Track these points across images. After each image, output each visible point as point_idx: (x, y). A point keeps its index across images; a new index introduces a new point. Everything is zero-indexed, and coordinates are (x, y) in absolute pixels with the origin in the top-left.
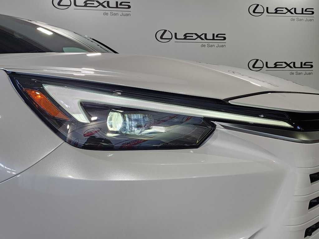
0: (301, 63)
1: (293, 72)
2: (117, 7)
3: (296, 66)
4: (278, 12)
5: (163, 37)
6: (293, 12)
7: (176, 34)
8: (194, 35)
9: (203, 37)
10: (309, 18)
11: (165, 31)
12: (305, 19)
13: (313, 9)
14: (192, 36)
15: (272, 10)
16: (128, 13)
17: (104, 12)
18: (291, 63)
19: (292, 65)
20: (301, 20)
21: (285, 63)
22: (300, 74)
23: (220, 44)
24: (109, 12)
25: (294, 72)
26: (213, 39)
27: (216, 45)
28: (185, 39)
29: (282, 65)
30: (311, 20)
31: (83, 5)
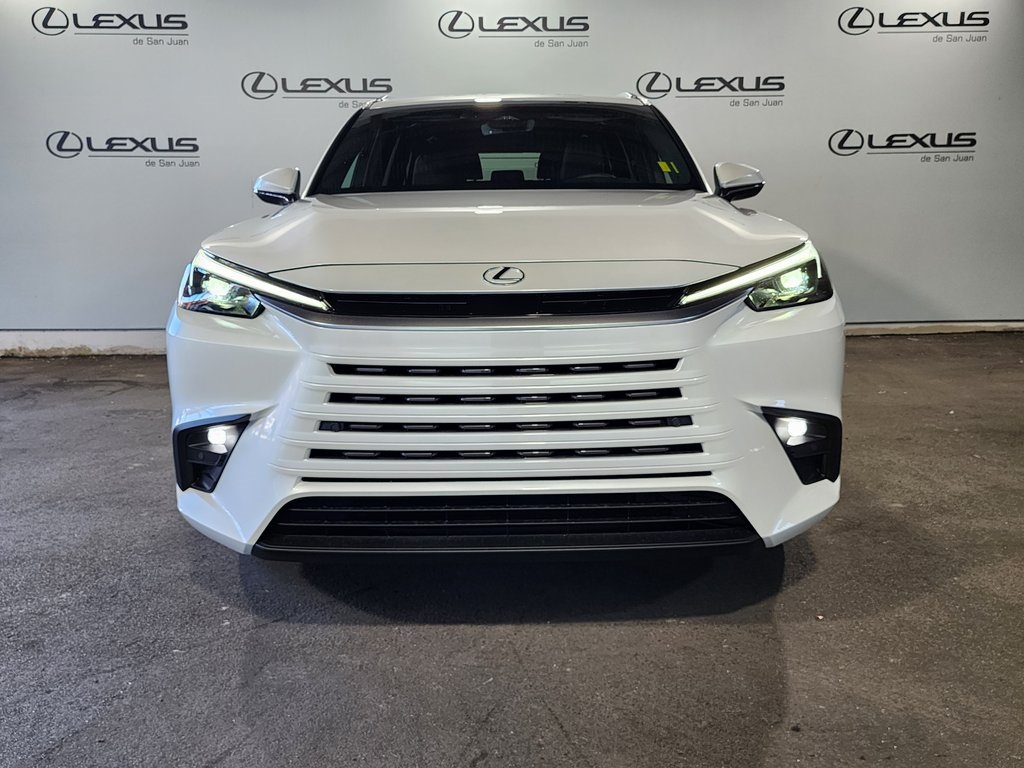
0: (950, 135)
1: (928, 155)
2: (562, 29)
3: (937, 143)
4: (906, 23)
5: (652, 88)
6: (941, 23)
7: (678, 80)
8: (716, 82)
9: (735, 84)
11: (657, 74)
12: (966, 36)
13: (987, 13)
14: (713, 84)
15: (891, 18)
16: (583, 40)
17: (536, 39)
18: (927, 135)
19: (927, 140)
21: (913, 136)
22: (944, 159)
23: (771, 99)
24: (546, 40)
25: (932, 156)
26: (757, 88)
27: (762, 100)
28: (697, 89)
29: (905, 141)
30: (980, 39)
31: (497, 27)
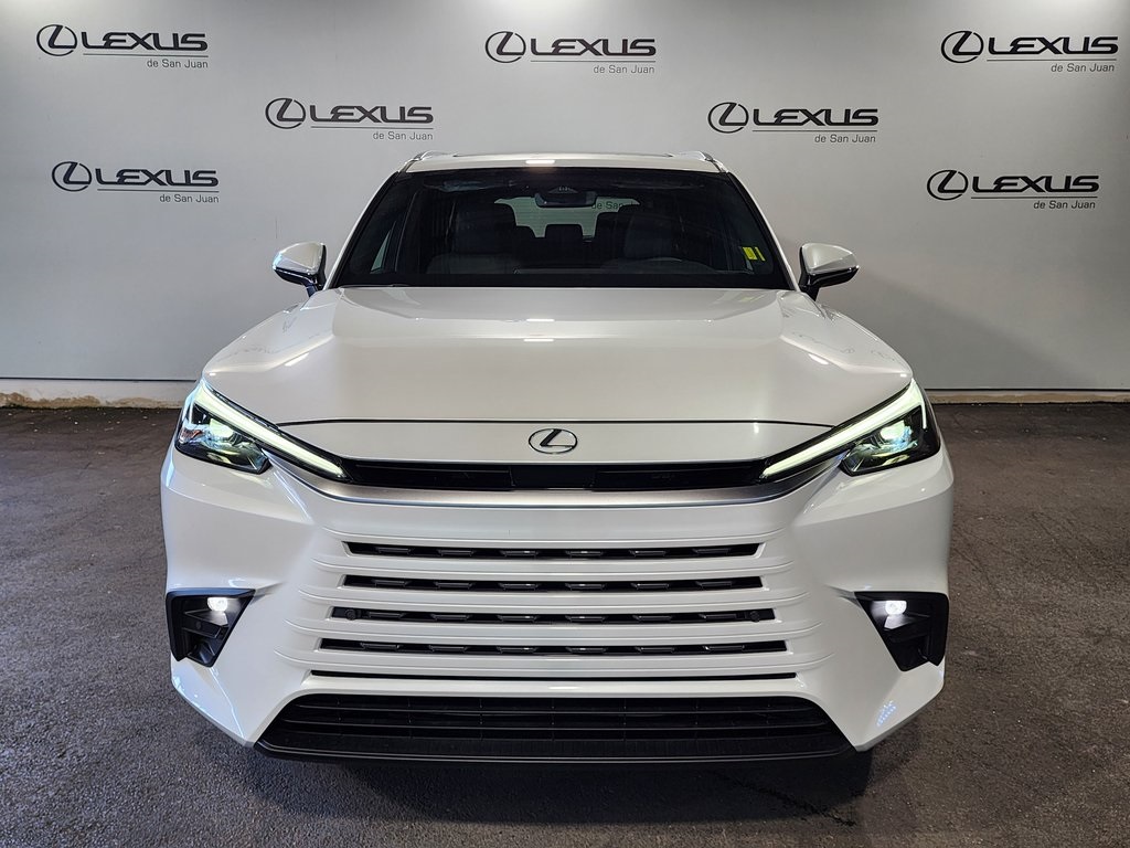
0: (1068, 179)
1: (1041, 201)
2: (625, 53)
3: (1053, 187)
4: (1020, 50)
5: (727, 121)
6: (1061, 50)
7: (756, 112)
8: (800, 114)
9: (821, 117)
10: (1099, 63)
11: (732, 105)
12: (1090, 65)
13: (1116, 38)
14: (796, 117)
15: (1003, 44)
16: (649, 65)
17: (596, 65)
18: (1042, 178)
19: (1042, 184)
20: (1078, 69)
21: (1025, 179)
22: (1060, 206)
23: (862, 135)
24: (607, 66)
25: (1047, 201)
26: (847, 123)
27: (852, 136)
28: (778, 123)
29: (1016, 184)
30: (1106, 68)
31: (551, 50)
